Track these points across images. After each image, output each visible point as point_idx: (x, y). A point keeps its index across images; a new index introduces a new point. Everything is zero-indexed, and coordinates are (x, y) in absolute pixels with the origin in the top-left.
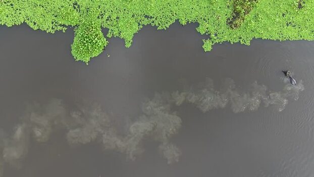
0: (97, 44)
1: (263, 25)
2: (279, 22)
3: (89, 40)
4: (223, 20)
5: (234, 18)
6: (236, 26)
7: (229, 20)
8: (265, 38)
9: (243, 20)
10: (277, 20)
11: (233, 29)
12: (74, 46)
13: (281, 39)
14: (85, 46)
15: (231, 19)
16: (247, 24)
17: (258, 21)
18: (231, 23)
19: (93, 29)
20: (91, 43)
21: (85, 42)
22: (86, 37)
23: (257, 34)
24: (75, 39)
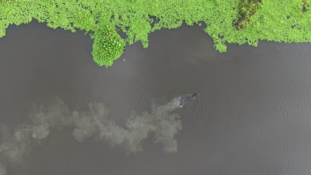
0: (117, 46)
1: (268, 27)
2: (283, 24)
3: (108, 44)
4: (229, 22)
5: (240, 20)
6: (242, 27)
7: (235, 21)
8: (270, 39)
9: (249, 21)
10: (282, 22)
11: (239, 30)
12: (94, 54)
13: (286, 41)
14: (106, 50)
15: (236, 20)
16: (252, 25)
17: (264, 22)
18: (237, 24)
19: (110, 33)
20: (110, 46)
21: (105, 47)
22: (105, 42)
23: (262, 36)
24: (94, 46)
